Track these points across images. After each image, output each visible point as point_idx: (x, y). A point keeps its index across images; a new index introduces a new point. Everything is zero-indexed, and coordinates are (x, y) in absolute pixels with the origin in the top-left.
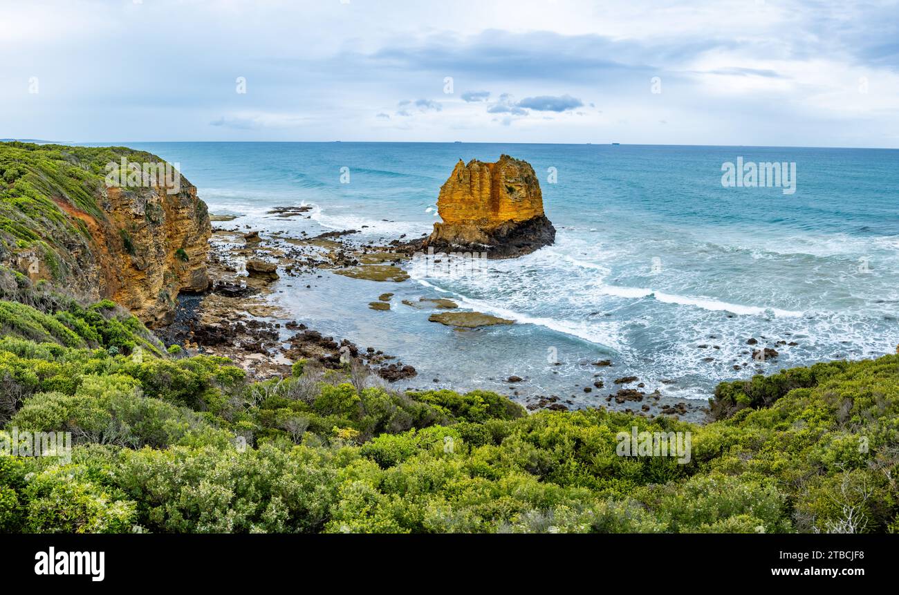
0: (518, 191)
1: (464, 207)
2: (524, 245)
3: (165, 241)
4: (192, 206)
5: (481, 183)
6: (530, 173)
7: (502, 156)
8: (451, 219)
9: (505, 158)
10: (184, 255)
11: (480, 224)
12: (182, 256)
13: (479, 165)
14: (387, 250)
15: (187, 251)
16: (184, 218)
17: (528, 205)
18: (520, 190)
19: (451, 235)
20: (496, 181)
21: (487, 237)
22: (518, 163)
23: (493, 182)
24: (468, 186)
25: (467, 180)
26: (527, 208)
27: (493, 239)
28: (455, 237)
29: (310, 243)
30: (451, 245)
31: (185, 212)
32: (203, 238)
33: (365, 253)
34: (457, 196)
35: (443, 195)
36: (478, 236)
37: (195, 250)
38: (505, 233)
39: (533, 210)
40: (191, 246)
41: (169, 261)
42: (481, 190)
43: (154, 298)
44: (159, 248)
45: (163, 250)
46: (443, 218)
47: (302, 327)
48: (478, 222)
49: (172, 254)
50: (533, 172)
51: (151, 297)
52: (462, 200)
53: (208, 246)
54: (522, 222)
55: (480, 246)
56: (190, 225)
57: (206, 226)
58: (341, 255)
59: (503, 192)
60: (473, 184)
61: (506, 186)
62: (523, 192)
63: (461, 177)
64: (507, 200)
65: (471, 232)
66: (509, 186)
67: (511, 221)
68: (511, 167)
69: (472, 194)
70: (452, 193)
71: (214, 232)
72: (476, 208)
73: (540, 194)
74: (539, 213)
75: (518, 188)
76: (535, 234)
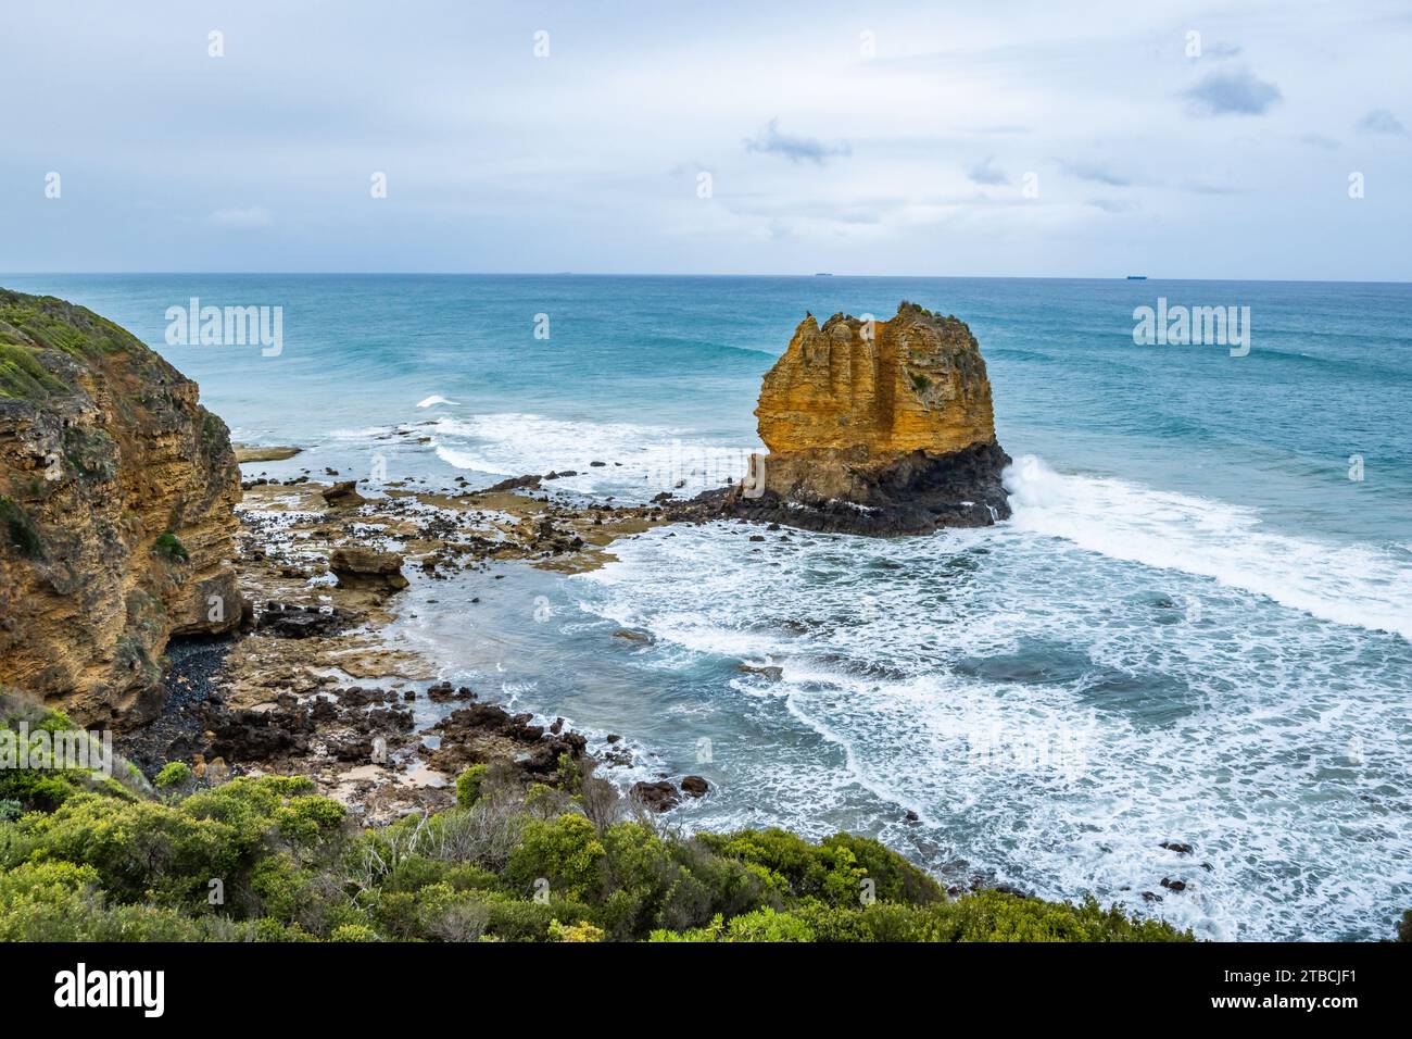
0: (938, 387)
1: (815, 420)
2: (947, 507)
3: (123, 517)
4: (189, 428)
5: (854, 366)
6: (967, 346)
7: (904, 305)
8: (788, 446)
9: (910, 310)
10: (176, 548)
11: (850, 458)
12: (170, 551)
13: (851, 327)
14: (645, 514)
15: (182, 538)
16: (169, 459)
17: (959, 418)
18: (943, 383)
19: (785, 483)
20: (888, 363)
21: (865, 487)
22: (940, 321)
23: (880, 365)
24: (827, 373)
25: (823, 361)
26: (956, 426)
27: (879, 493)
28: (795, 487)
29: (475, 503)
30: (785, 505)
31: (172, 444)
32: (222, 503)
33: (598, 523)
34: (801, 396)
35: (769, 392)
36: (846, 486)
37: (204, 534)
38: (905, 481)
39: (971, 430)
40: (193, 525)
41: (137, 565)
42: (853, 382)
43: (106, 662)
44: (109, 535)
45: (121, 540)
46: (769, 446)
47: (465, 694)
48: (845, 455)
49: (143, 549)
50: (974, 344)
51: (98, 659)
52: (812, 405)
53: (236, 521)
54: (945, 456)
55: (848, 508)
56: (187, 475)
57: (229, 474)
58: (545, 528)
59: (902, 387)
60: (836, 367)
61: (911, 375)
62: (949, 389)
63: (811, 353)
64: (911, 405)
65: (829, 475)
66: (916, 374)
67: (921, 453)
68: (922, 332)
69: (833, 391)
70: (788, 389)
71: (247, 487)
72: (841, 424)
73: (988, 393)
74: (983, 438)
75: (936, 380)
76: (973, 485)
